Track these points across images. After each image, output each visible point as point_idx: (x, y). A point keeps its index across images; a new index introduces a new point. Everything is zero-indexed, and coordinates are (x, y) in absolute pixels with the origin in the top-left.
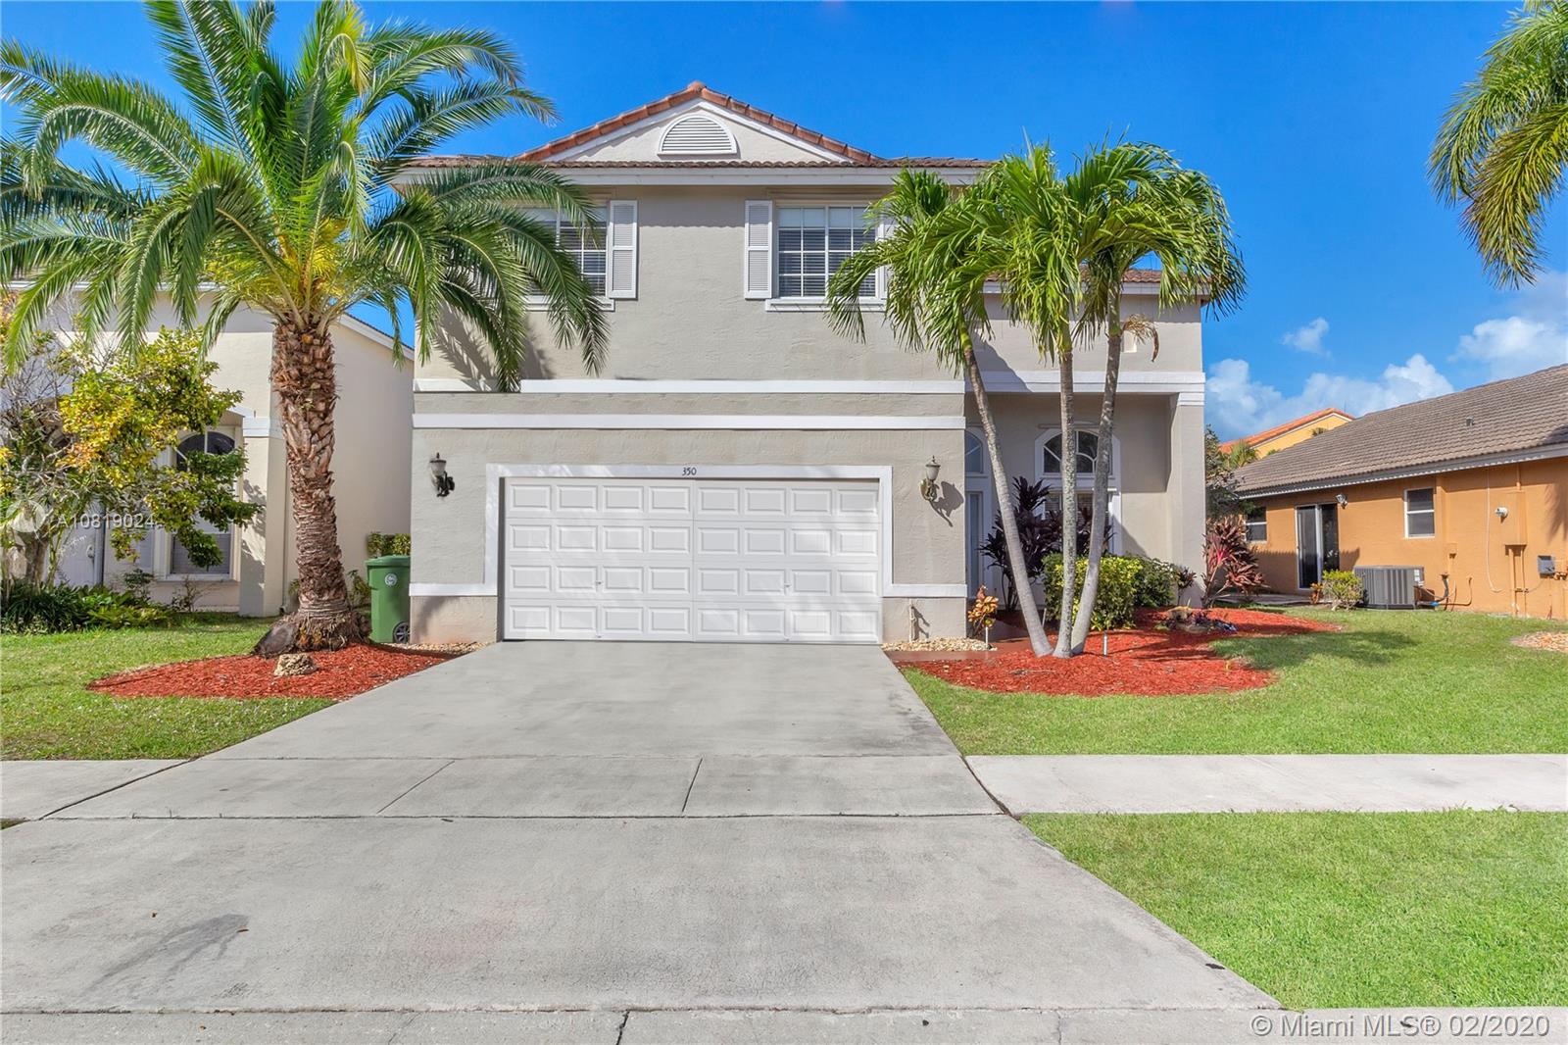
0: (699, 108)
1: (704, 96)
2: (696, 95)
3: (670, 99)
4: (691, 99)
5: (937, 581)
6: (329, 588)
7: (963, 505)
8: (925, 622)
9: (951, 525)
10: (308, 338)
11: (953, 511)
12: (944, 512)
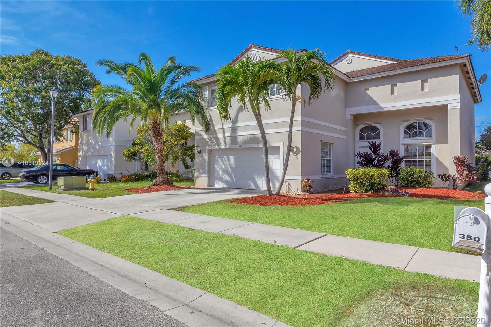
0: (252, 50)
1: (252, 47)
2: (251, 47)
3: (245, 50)
4: (250, 49)
5: (294, 175)
6: (161, 174)
7: (301, 153)
8: (291, 187)
9: (298, 159)
10: (156, 125)
11: (298, 155)
12: (296, 155)
